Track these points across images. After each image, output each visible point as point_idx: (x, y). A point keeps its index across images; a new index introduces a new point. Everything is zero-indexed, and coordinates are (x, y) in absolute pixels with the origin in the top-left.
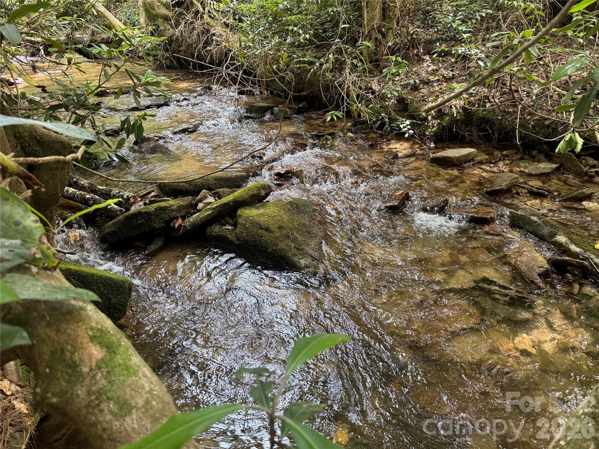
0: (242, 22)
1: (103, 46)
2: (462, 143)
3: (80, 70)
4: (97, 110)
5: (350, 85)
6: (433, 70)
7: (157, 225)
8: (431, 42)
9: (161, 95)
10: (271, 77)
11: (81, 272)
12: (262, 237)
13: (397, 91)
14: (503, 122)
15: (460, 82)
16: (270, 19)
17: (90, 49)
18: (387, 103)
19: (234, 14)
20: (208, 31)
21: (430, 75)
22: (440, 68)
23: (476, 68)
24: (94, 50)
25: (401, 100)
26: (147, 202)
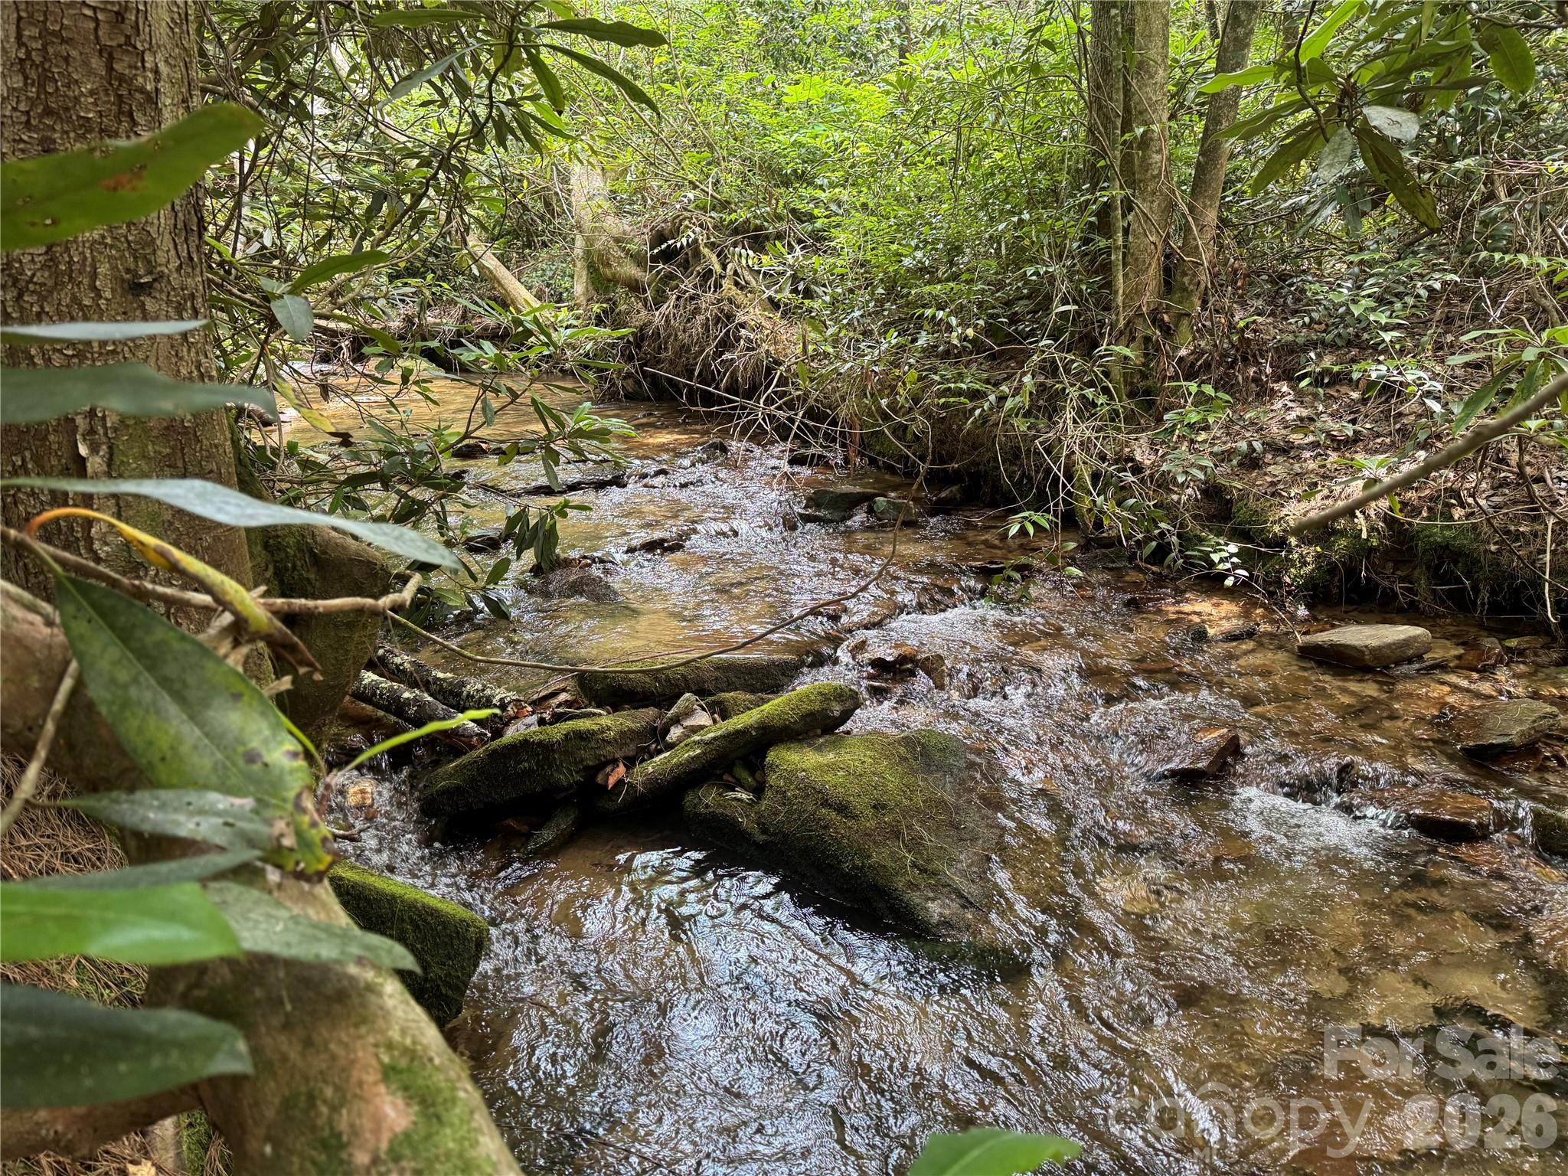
0: (812, 298)
1: (487, 345)
2: (1387, 609)
3: (428, 398)
4: (456, 489)
5: (1076, 448)
6: (1300, 419)
7: (563, 778)
8: (1292, 350)
9: (606, 461)
10: (873, 426)
11: (364, 887)
12: (826, 827)
13: (1203, 468)
14: (1503, 560)
15: (1376, 452)
16: (880, 291)
17: (456, 351)
18: (1175, 497)
19: (795, 279)
20: (730, 317)
21: (1293, 431)
22: (1318, 415)
23: (1420, 416)
24: (466, 354)
25: (1212, 492)
26: (547, 716)
